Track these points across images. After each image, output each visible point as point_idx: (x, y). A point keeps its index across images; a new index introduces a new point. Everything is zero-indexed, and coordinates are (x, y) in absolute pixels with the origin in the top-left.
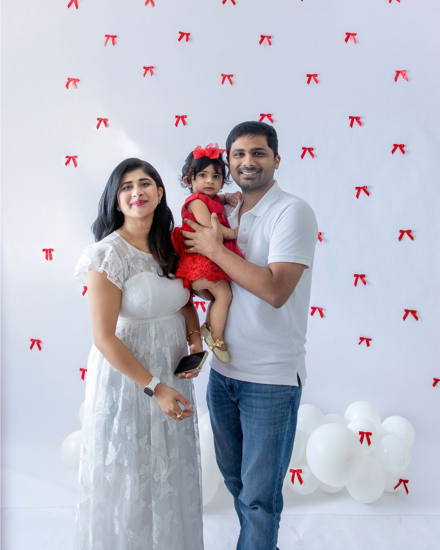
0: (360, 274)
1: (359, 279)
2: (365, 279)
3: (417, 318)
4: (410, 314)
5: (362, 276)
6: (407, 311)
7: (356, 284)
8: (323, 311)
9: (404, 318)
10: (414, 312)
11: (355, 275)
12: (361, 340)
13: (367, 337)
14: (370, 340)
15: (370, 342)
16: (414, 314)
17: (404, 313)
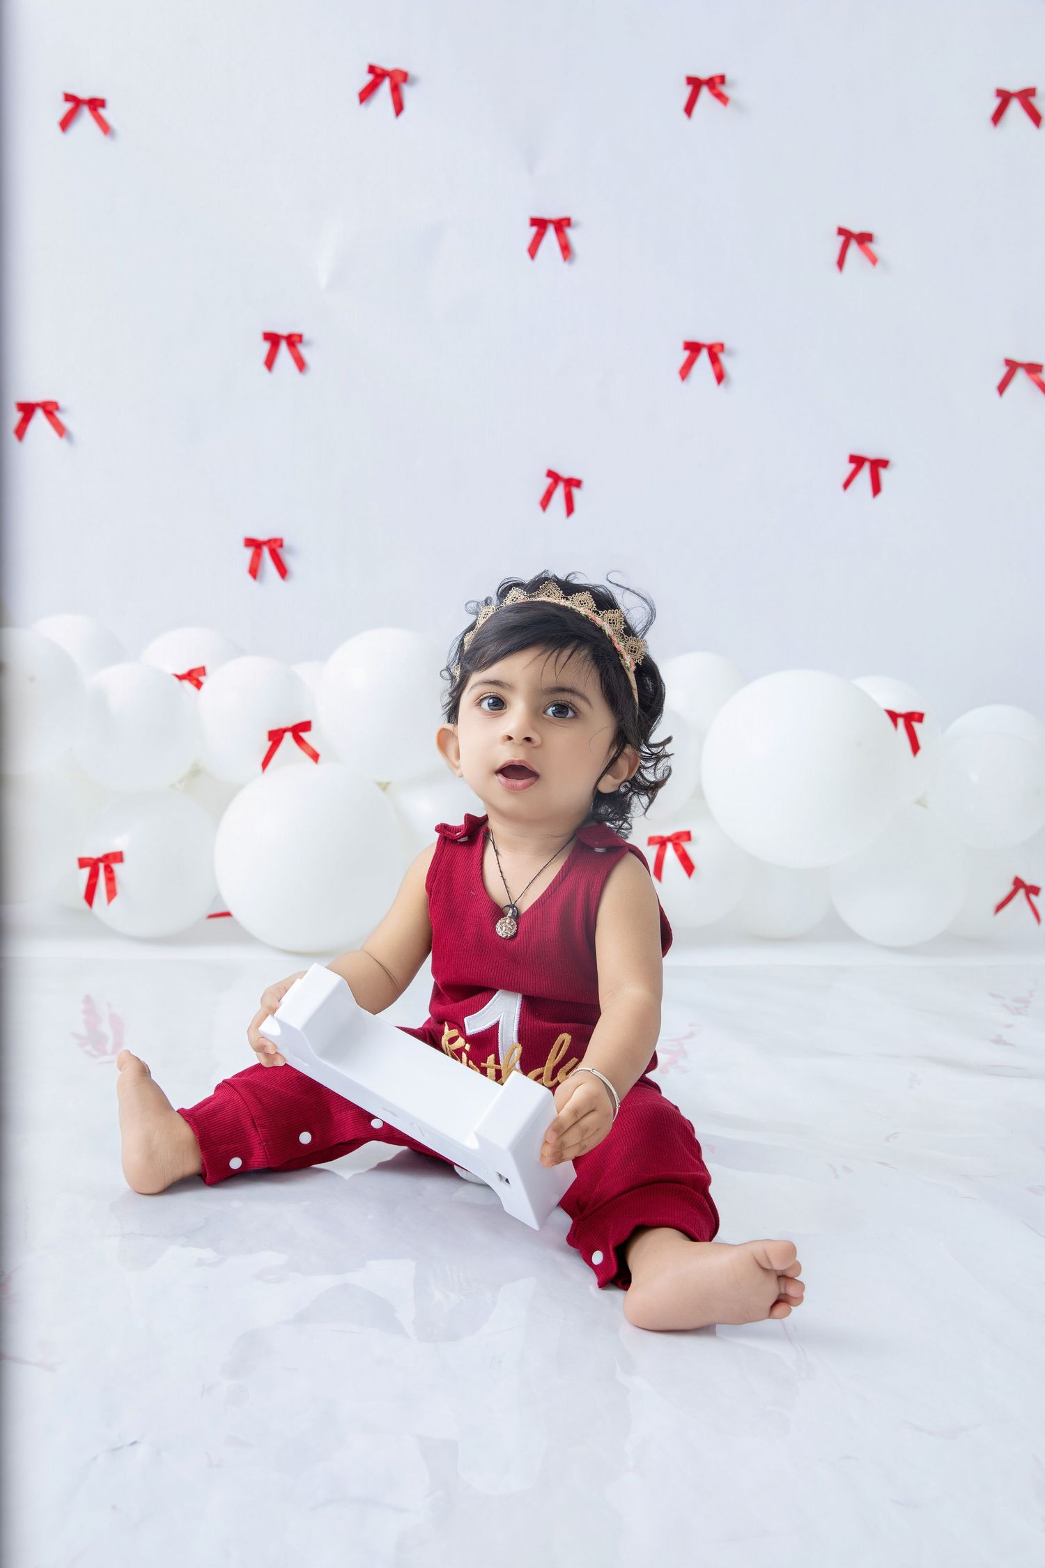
0: (856, 228)
1: (853, 248)
2: (873, 247)
3: (1043, 389)
4: (1021, 377)
5: (865, 238)
6: (1012, 366)
7: (841, 263)
8: (723, 358)
9: (1002, 387)
10: (1033, 369)
11: (840, 233)
12: (852, 466)
13: (872, 454)
14: (884, 463)
15: (884, 474)
16: (1034, 376)
17: (1003, 370)
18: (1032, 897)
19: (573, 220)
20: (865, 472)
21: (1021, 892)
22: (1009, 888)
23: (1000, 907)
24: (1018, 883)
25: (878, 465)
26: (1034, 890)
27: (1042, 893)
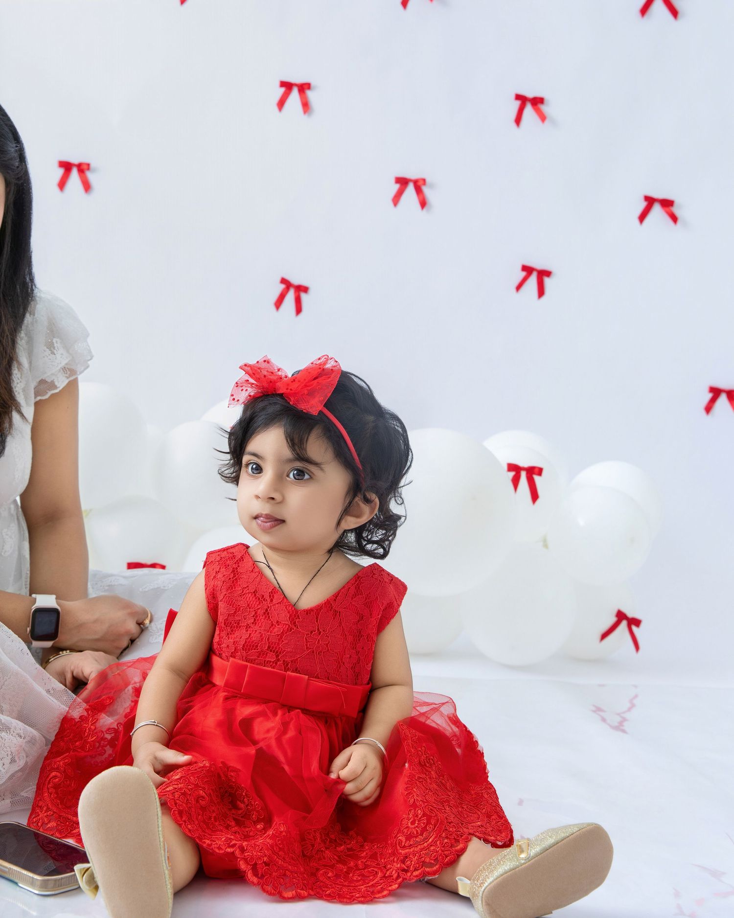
0: (530, 94)
1: (529, 109)
2: (543, 108)
3: (674, 218)
4: (657, 208)
5: (537, 102)
6: (650, 201)
7: (518, 120)
8: (425, 189)
9: (642, 217)
10: (667, 204)
11: (518, 97)
12: (524, 274)
13: (539, 265)
14: (548, 274)
15: (547, 281)
16: (667, 209)
17: (643, 204)
18: (634, 628)
19: (313, 85)
20: (533, 280)
21: (624, 623)
22: (614, 619)
23: (604, 636)
24: (621, 616)
25: (543, 274)
26: (636, 622)
27: (642, 625)
